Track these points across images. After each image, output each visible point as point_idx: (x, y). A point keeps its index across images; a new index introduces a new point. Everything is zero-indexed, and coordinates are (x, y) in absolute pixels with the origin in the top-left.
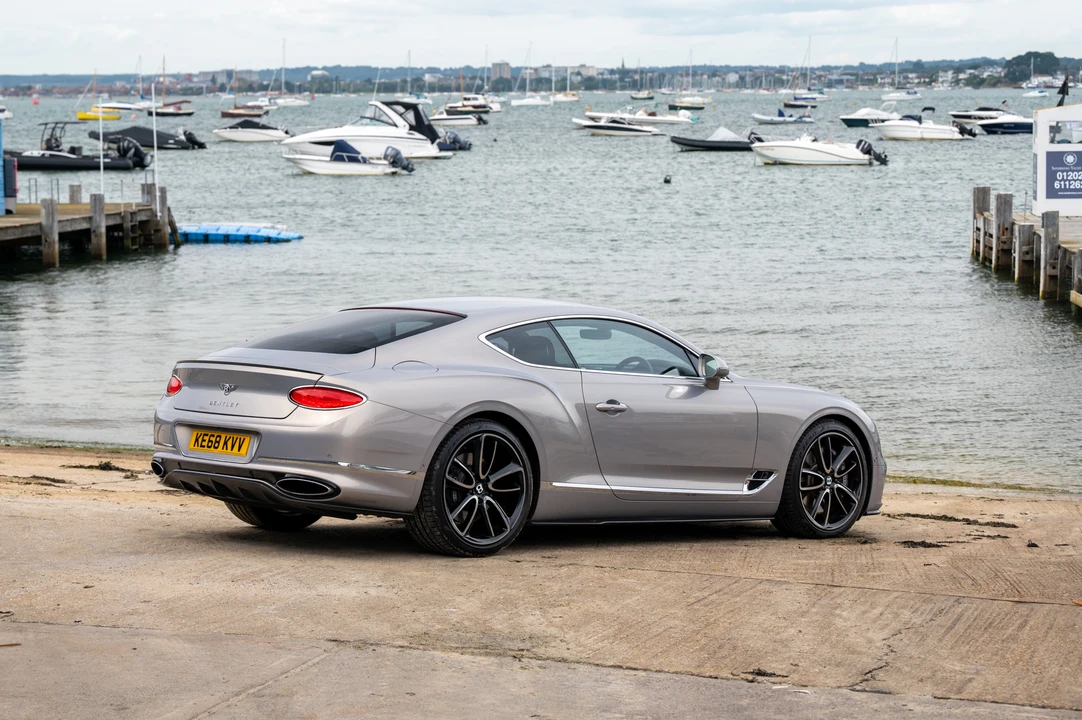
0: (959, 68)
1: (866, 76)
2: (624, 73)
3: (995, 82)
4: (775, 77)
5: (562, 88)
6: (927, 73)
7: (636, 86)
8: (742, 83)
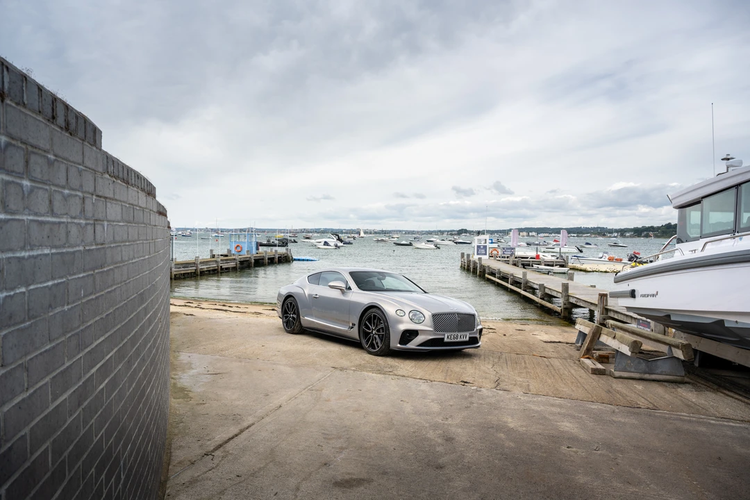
0: (448, 232)
1: (430, 233)
2: (382, 231)
3: (455, 234)
4: (412, 232)
5: (371, 233)
6: (442, 232)
7: (385, 233)
8: (406, 233)
